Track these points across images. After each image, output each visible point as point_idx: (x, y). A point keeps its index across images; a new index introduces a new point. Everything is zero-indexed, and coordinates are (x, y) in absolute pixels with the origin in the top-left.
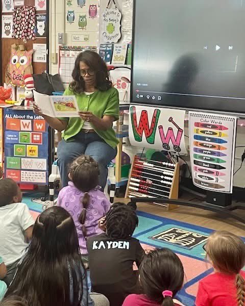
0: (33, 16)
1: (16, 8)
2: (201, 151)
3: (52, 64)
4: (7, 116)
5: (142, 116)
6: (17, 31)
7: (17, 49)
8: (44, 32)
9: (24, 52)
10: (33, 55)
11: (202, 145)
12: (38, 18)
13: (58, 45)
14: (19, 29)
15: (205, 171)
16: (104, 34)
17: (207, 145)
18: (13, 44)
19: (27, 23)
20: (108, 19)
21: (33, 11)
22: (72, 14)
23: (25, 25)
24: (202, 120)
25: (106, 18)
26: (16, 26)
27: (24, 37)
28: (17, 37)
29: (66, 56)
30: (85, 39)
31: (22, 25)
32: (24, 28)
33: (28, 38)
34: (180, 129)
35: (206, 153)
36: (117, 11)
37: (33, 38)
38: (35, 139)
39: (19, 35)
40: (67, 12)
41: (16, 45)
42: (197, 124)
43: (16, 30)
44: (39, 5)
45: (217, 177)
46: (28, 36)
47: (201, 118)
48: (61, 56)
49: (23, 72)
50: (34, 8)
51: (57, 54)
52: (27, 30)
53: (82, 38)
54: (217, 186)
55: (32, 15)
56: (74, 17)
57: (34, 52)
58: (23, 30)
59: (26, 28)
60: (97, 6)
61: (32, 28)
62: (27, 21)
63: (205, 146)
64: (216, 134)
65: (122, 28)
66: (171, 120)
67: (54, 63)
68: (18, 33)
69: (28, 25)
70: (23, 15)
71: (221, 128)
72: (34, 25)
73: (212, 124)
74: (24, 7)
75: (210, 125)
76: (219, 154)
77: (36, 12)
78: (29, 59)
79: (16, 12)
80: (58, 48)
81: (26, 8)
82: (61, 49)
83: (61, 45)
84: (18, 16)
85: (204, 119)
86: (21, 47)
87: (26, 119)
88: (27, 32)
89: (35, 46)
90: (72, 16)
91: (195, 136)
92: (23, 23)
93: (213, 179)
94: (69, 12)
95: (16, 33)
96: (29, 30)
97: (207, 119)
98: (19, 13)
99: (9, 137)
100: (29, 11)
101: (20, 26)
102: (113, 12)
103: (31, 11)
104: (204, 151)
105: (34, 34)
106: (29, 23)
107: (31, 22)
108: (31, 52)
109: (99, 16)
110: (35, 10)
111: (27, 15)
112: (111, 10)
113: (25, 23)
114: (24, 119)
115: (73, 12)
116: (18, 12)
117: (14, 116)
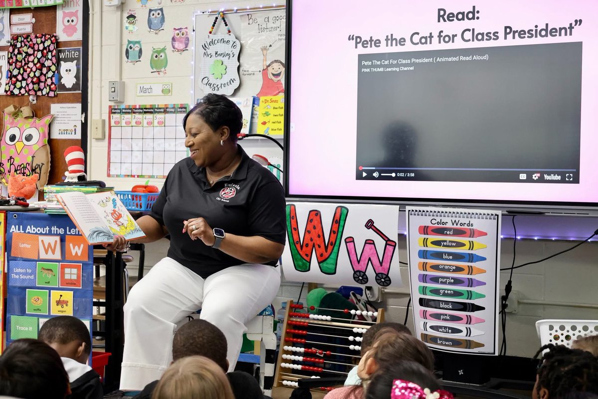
0: (52, 52)
1: (15, 38)
2: (435, 280)
3: (93, 141)
4: (13, 229)
5: (310, 220)
6: (17, 80)
7: (16, 115)
8: (74, 81)
9: (31, 120)
10: (50, 126)
11: (436, 267)
12: (62, 56)
13: (106, 104)
14: (20, 77)
15: (445, 317)
16: (205, 81)
17: (446, 267)
18: (7, 106)
19: (38, 65)
20: (214, 54)
21: (52, 43)
22: (137, 45)
23: (34, 69)
24: (434, 222)
25: (209, 52)
26: (15, 72)
27: (32, 92)
28: (16, 92)
29: (123, 124)
30: (163, 91)
31: (29, 70)
32: (32, 75)
33: (39, 93)
34: (389, 240)
35: (445, 283)
36: (232, 38)
37: (52, 94)
38: (67, 277)
39: (20, 89)
40: (125, 43)
41: (15, 107)
42: (425, 230)
43: (14, 79)
44: (65, 31)
45: (468, 326)
46: (40, 89)
47: (432, 218)
48: (113, 124)
49: (29, 159)
50: (55, 37)
51: (104, 121)
52: (38, 78)
53: (157, 90)
54: (469, 344)
55: (50, 51)
56: (140, 51)
57: (53, 119)
58: (29, 80)
59: (37, 74)
60: (190, 31)
61: (50, 74)
62: (39, 61)
63: (443, 270)
64: (463, 245)
65: (241, 69)
66: (370, 225)
67: (97, 139)
68: (18, 84)
69: (41, 70)
70: (30, 51)
71: (473, 233)
72: (53, 68)
73: (455, 226)
74: (33, 36)
75: (450, 229)
76: (471, 283)
77: (58, 44)
78: (44, 134)
79: (14, 46)
80: (106, 110)
81: (36, 37)
82: (112, 111)
83: (112, 104)
84: (19, 53)
85: (438, 219)
86: (26, 111)
87: (50, 234)
88: (39, 82)
89: (55, 108)
90: (138, 49)
91: (420, 251)
92: (31, 65)
93: (460, 331)
94: (129, 42)
95: (14, 84)
96: (43, 78)
97: (444, 220)
98: (21, 46)
99: (16, 274)
100: (43, 42)
101: (22, 71)
102: (223, 41)
103: (47, 43)
104: (440, 280)
105: (53, 86)
106: (43, 65)
107: (48, 63)
108: (47, 120)
109: (193, 48)
110: (56, 40)
111: (39, 50)
112: (219, 36)
113: (35, 65)
114: (46, 234)
115: (139, 42)
116: (19, 45)
117: (28, 229)
